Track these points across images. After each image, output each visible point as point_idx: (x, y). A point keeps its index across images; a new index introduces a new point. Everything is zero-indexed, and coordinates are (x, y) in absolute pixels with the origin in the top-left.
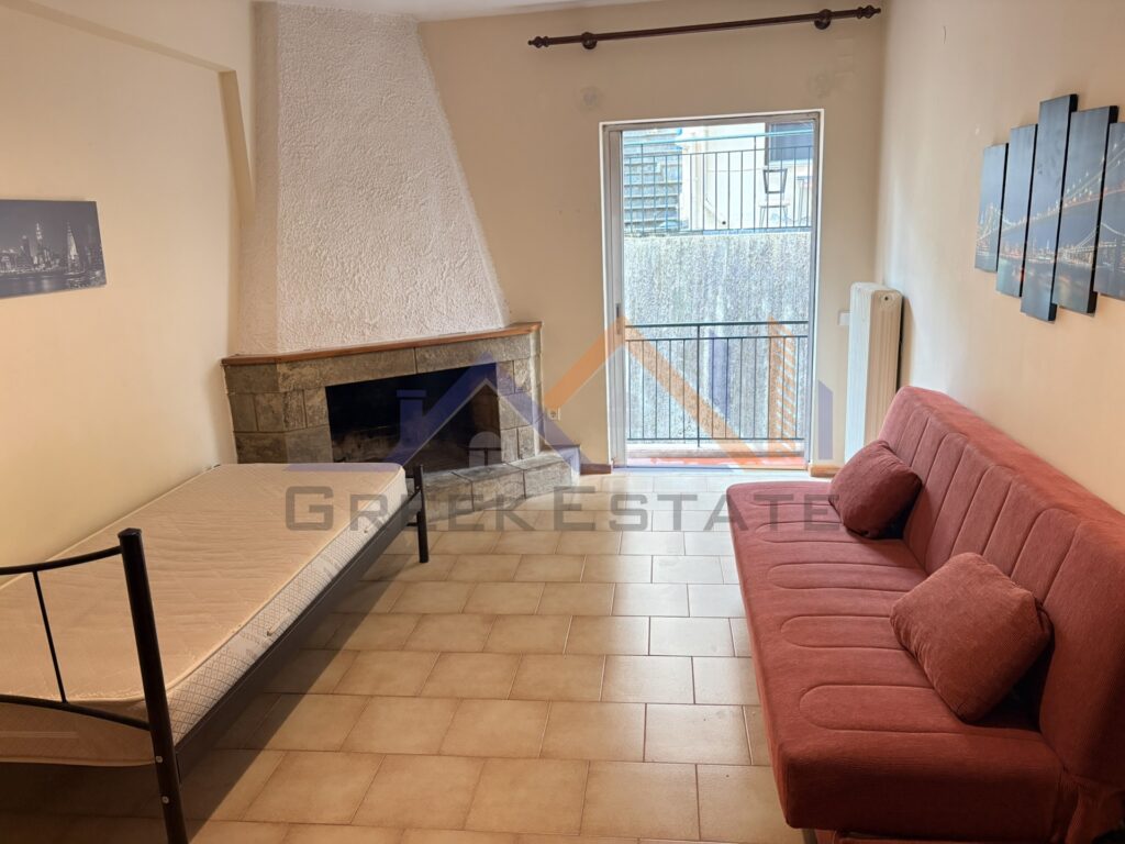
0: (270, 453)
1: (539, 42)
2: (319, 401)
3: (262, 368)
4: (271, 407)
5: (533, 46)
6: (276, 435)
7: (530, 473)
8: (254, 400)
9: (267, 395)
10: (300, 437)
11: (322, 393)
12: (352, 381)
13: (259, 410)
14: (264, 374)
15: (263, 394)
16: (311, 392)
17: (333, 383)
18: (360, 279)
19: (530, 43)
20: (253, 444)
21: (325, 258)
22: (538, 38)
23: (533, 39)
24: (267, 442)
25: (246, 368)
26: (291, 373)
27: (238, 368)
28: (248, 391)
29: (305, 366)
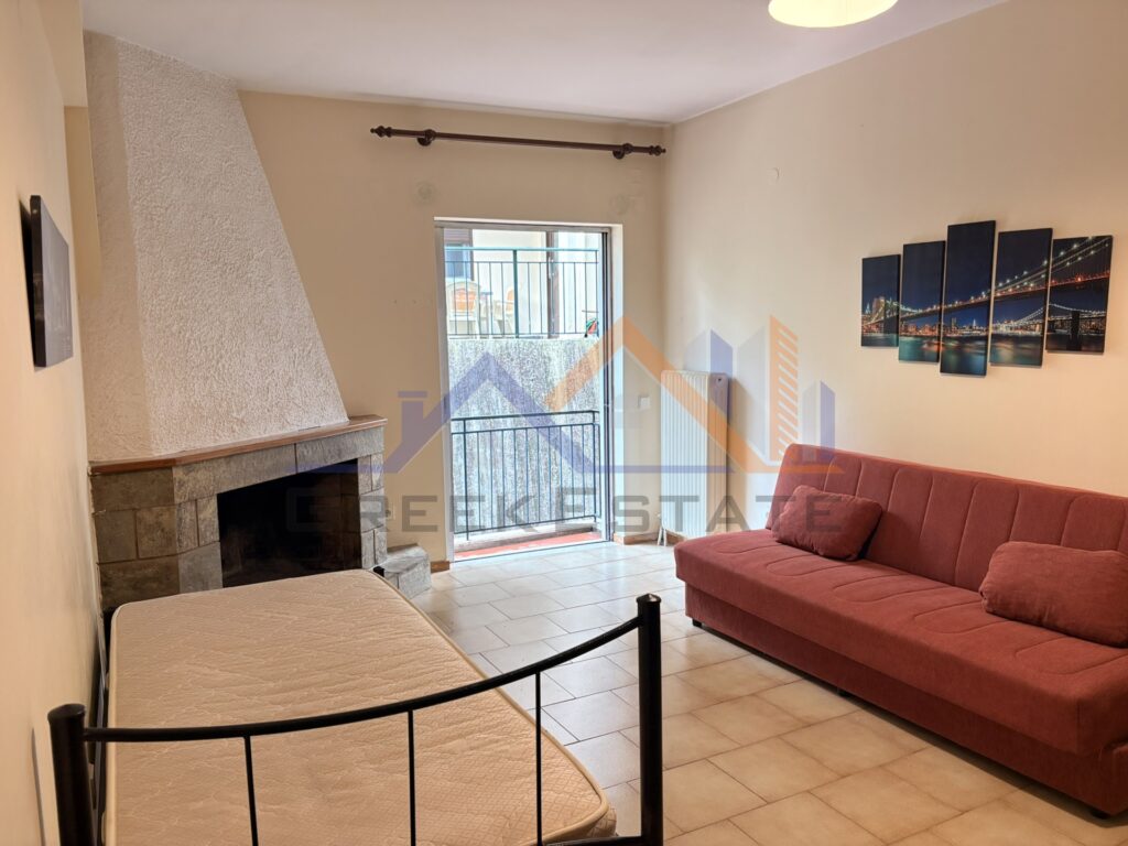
0: (155, 585)
1: (381, 131)
2: (210, 512)
3: (150, 475)
4: (159, 524)
5: (376, 135)
6: (164, 561)
7: (403, 576)
8: (135, 516)
9: (155, 509)
10: (192, 560)
11: (214, 502)
12: (242, 485)
13: (141, 530)
14: (153, 482)
15: (149, 509)
16: (205, 501)
17: (225, 489)
18: (223, 366)
19: (372, 131)
20: (129, 576)
21: (189, 341)
22: (381, 127)
23: (376, 127)
24: (149, 572)
25: (126, 476)
26: (186, 478)
27: (114, 477)
28: (126, 506)
29: (200, 469)
